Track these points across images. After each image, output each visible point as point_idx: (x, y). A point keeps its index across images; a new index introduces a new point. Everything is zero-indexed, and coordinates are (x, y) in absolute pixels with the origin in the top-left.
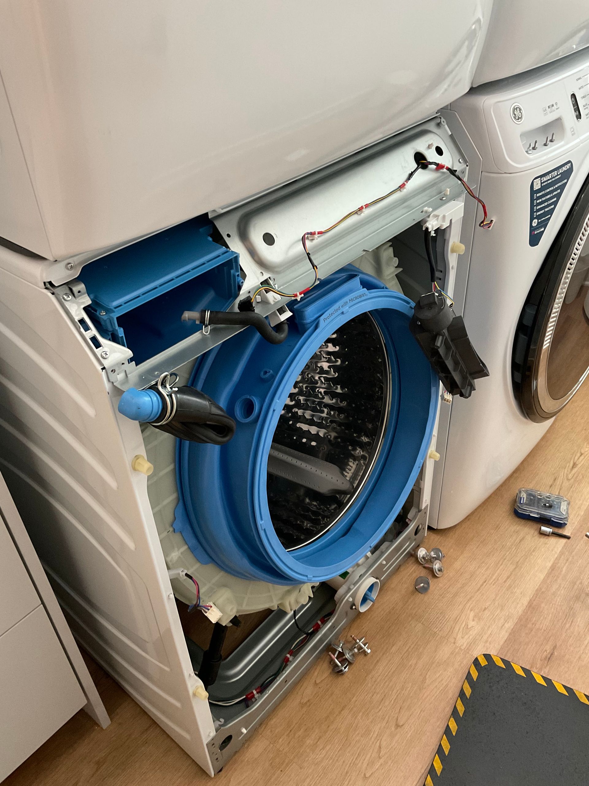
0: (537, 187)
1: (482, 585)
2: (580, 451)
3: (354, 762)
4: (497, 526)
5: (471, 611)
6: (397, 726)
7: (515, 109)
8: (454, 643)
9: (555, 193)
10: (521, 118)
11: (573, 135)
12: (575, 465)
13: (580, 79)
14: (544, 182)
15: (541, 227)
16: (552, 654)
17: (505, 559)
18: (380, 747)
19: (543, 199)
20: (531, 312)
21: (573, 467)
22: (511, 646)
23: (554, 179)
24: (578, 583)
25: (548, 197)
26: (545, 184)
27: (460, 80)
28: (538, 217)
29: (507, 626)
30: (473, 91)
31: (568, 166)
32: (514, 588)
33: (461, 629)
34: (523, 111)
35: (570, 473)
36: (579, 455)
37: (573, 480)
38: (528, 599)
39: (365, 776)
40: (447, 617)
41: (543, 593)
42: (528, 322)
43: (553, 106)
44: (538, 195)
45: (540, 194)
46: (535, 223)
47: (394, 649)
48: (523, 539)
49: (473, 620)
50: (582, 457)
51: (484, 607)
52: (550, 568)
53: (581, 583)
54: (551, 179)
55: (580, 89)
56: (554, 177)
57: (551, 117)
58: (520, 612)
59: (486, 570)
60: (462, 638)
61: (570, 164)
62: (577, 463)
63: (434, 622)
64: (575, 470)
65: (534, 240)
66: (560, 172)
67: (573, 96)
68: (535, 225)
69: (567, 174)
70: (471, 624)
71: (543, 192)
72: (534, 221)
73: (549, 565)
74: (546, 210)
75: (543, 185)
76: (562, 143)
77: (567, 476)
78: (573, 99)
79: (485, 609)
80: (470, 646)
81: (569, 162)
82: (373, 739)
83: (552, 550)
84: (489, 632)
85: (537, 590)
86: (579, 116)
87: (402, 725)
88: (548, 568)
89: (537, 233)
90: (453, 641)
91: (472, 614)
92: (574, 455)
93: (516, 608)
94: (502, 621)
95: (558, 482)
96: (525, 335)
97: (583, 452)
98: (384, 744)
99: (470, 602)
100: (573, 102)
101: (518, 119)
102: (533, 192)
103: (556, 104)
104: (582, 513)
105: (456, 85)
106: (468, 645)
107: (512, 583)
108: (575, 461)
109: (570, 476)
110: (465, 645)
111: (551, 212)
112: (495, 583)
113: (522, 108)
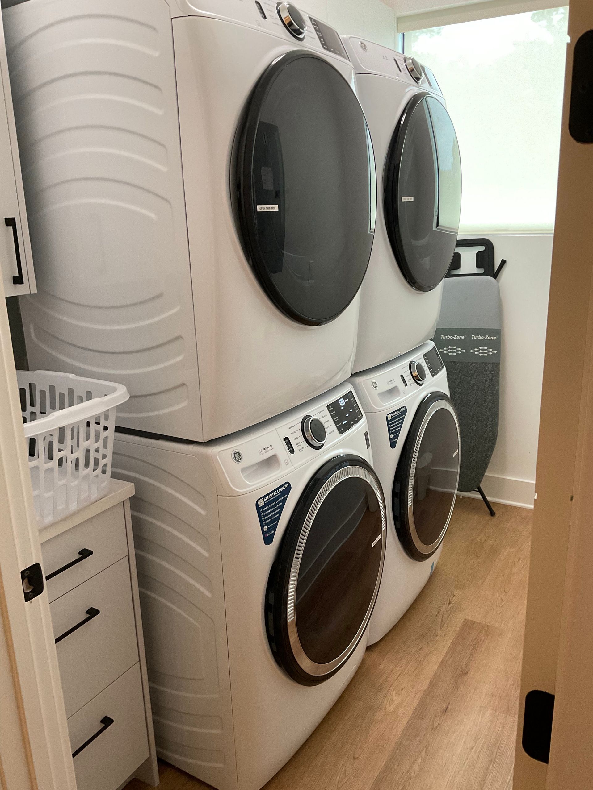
0: (390, 418)
1: (399, 676)
2: (452, 594)
3: (330, 780)
4: (405, 642)
5: (394, 690)
6: (355, 758)
7: (373, 383)
8: (385, 710)
9: (399, 422)
10: (377, 387)
11: (404, 394)
12: (450, 603)
13: (404, 368)
14: (393, 416)
15: (395, 439)
16: (447, 708)
17: (412, 660)
18: (345, 770)
19: (394, 424)
20: (398, 485)
21: (449, 603)
22: (421, 707)
23: (397, 415)
24: (459, 668)
25: (396, 423)
26: (393, 417)
27: (346, 371)
28: (393, 434)
29: (417, 696)
30: (353, 375)
31: (404, 408)
32: (420, 675)
33: (388, 702)
34: (377, 383)
35: (448, 606)
36: (452, 596)
37: (450, 611)
38: (429, 680)
39: (338, 787)
40: (379, 696)
41: (438, 676)
42: (398, 490)
43: (392, 381)
44: (391, 422)
45: (392, 422)
46: (392, 436)
47: (346, 718)
48: (422, 647)
49: (396, 696)
50: (454, 597)
51: (401, 688)
52: (441, 662)
53: (461, 668)
54: (396, 415)
55: (405, 372)
56: (397, 414)
57: (392, 386)
58: (425, 688)
59: (400, 668)
60: (389, 706)
61: (405, 408)
62: (452, 601)
63: (370, 700)
64: (451, 605)
65: (393, 445)
66: (400, 411)
67: (402, 376)
68: (392, 437)
69: (405, 412)
70: (394, 698)
71: (393, 421)
72: (391, 435)
73: (440, 660)
74: (396, 430)
75: (392, 417)
76: (399, 398)
77: (446, 609)
78: (402, 377)
79: (402, 689)
80: (395, 710)
81: (404, 407)
82: (340, 768)
83: (441, 652)
84: (406, 701)
85: (434, 675)
86: (406, 385)
87: (358, 758)
88: (440, 662)
89: (394, 442)
90: (384, 709)
91: (394, 692)
92: (449, 597)
93: (421, 686)
94: (414, 694)
95: (441, 613)
96: (397, 498)
97: (455, 594)
98: (347, 769)
99: (392, 686)
100: (402, 379)
101: (376, 387)
102: (388, 421)
103: (393, 380)
104: (458, 629)
105: (345, 373)
106: (394, 709)
107: (418, 673)
108: (450, 600)
109: (448, 609)
110: (392, 710)
111: (399, 431)
112: (407, 674)
113: (376, 382)
